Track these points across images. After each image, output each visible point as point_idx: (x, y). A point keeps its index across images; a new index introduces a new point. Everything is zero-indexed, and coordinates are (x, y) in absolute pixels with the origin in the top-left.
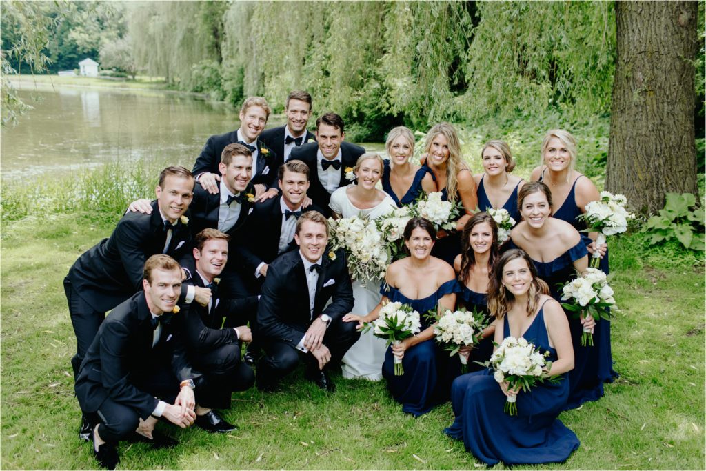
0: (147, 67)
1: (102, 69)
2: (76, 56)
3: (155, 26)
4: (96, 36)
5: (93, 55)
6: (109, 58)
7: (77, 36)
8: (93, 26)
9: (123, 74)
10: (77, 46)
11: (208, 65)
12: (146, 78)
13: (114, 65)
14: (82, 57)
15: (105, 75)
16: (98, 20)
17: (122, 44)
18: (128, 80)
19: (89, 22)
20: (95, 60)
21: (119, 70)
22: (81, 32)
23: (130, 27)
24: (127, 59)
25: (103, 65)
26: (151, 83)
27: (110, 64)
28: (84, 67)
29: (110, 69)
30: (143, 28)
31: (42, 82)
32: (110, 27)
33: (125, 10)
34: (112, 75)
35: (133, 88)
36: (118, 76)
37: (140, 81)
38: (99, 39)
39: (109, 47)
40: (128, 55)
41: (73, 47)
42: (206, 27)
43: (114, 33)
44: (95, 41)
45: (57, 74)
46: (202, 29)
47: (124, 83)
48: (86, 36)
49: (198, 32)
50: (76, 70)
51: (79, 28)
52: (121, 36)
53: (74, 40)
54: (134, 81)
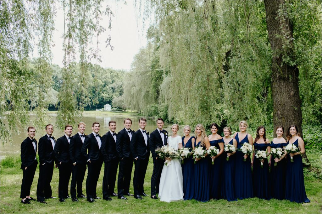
0: (130, 106)
1: (113, 108)
2: (103, 103)
3: (134, 90)
4: (111, 95)
5: (110, 102)
6: (115, 103)
7: (104, 95)
8: (110, 91)
9: (121, 109)
10: (104, 99)
11: (154, 105)
12: (130, 111)
13: (117, 106)
14: (105, 103)
15: (113, 110)
16: (112, 89)
17: (121, 98)
18: (123, 112)
19: (109, 89)
20: (110, 104)
21: (119, 108)
22: (105, 94)
23: (124, 91)
24: (123, 103)
25: (113, 106)
26: (132, 113)
27: (116, 106)
28: (106, 107)
29: (116, 108)
30: (129, 91)
31: (89, 113)
32: (117, 91)
33: (123, 84)
34: (116, 110)
35: (125, 115)
36: (119, 111)
37: (127, 112)
38: (112, 96)
39: (116, 99)
40: (123, 101)
41: (102, 99)
42: (154, 90)
43: (118, 94)
44: (110, 97)
45: (95, 110)
46: (152, 91)
47: (122, 113)
48: (107, 95)
49: (150, 92)
50: (102, 108)
51: (105, 92)
52: (121, 94)
53: (103, 97)
54: (125, 112)
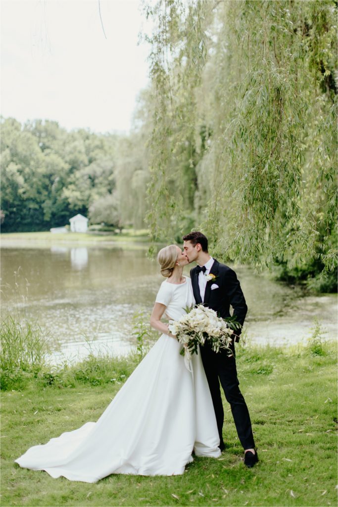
0: (133, 221)
1: (92, 224)
2: (67, 213)
3: (138, 179)
4: (87, 193)
5: (84, 211)
6: (97, 214)
7: (70, 194)
8: (85, 184)
9: (111, 228)
10: (69, 204)
11: (186, 216)
12: (131, 231)
13: (102, 220)
14: (73, 214)
15: (93, 230)
16: (90, 178)
17: (110, 200)
18: (116, 234)
19: (81, 180)
20: (86, 216)
21: (107, 224)
22: (73, 190)
23: (119, 184)
24: (115, 213)
25: (92, 220)
26: (136, 236)
27: (98, 220)
28: (74, 223)
29: (99, 224)
30: (128, 182)
31: (36, 239)
32: (101, 183)
33: (114, 167)
34: (100, 230)
35: (121, 242)
36: (105, 231)
37: (127, 235)
38: (89, 196)
39: (99, 202)
40: (116, 209)
41: (65, 205)
42: (186, 178)
43: (104, 190)
44: (85, 198)
45: (49, 230)
46: (182, 181)
47: (115, 238)
48: (77, 194)
49: (177, 184)
50: (67, 226)
51: (71, 187)
52: (110, 192)
53: (67, 198)
54: (121, 234)
